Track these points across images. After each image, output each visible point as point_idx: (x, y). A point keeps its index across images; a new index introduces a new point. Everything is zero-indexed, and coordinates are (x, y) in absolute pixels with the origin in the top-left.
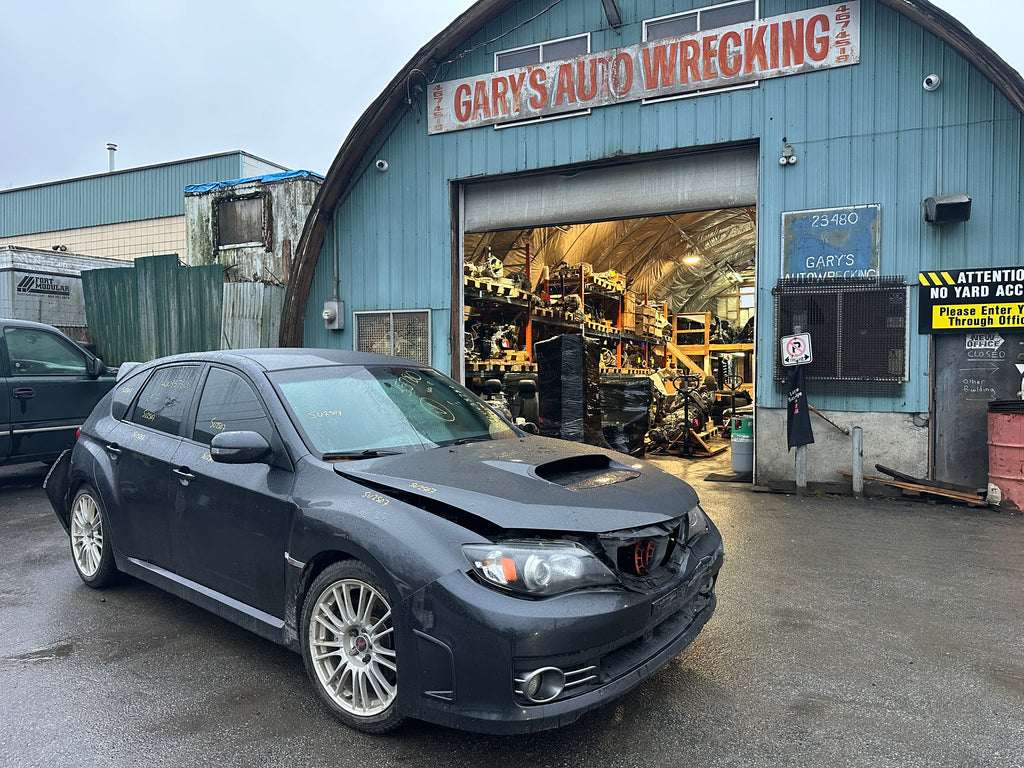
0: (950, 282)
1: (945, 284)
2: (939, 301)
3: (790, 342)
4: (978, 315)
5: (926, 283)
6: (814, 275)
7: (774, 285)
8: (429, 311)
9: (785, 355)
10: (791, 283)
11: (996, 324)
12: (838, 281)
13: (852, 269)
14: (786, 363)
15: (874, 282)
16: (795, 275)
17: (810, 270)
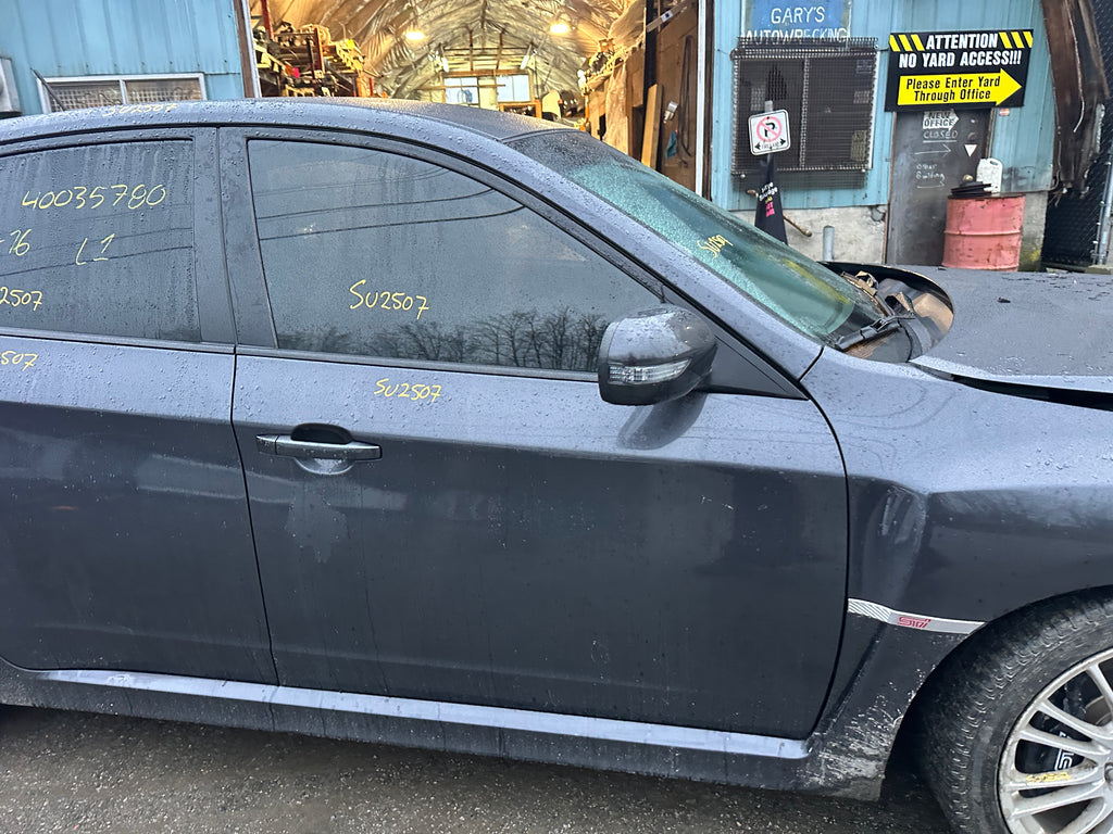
0: (920, 47)
1: (915, 50)
2: (908, 71)
3: (761, 123)
4: (942, 89)
5: (896, 48)
6: (780, 34)
7: (733, 46)
8: (201, 77)
9: (755, 140)
10: (754, 44)
11: (958, 100)
12: (808, 43)
13: (823, 27)
14: (756, 150)
15: (843, 45)
16: (759, 33)
17: (775, 27)
